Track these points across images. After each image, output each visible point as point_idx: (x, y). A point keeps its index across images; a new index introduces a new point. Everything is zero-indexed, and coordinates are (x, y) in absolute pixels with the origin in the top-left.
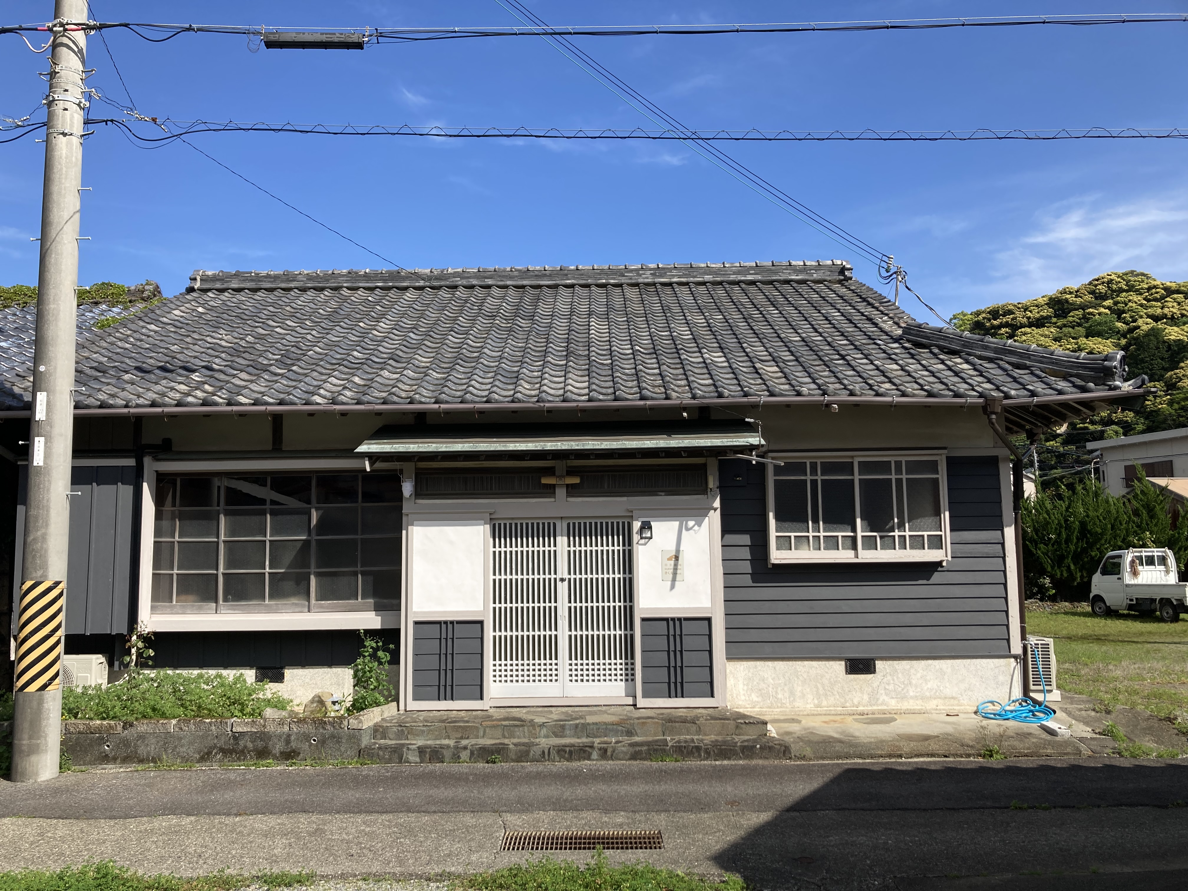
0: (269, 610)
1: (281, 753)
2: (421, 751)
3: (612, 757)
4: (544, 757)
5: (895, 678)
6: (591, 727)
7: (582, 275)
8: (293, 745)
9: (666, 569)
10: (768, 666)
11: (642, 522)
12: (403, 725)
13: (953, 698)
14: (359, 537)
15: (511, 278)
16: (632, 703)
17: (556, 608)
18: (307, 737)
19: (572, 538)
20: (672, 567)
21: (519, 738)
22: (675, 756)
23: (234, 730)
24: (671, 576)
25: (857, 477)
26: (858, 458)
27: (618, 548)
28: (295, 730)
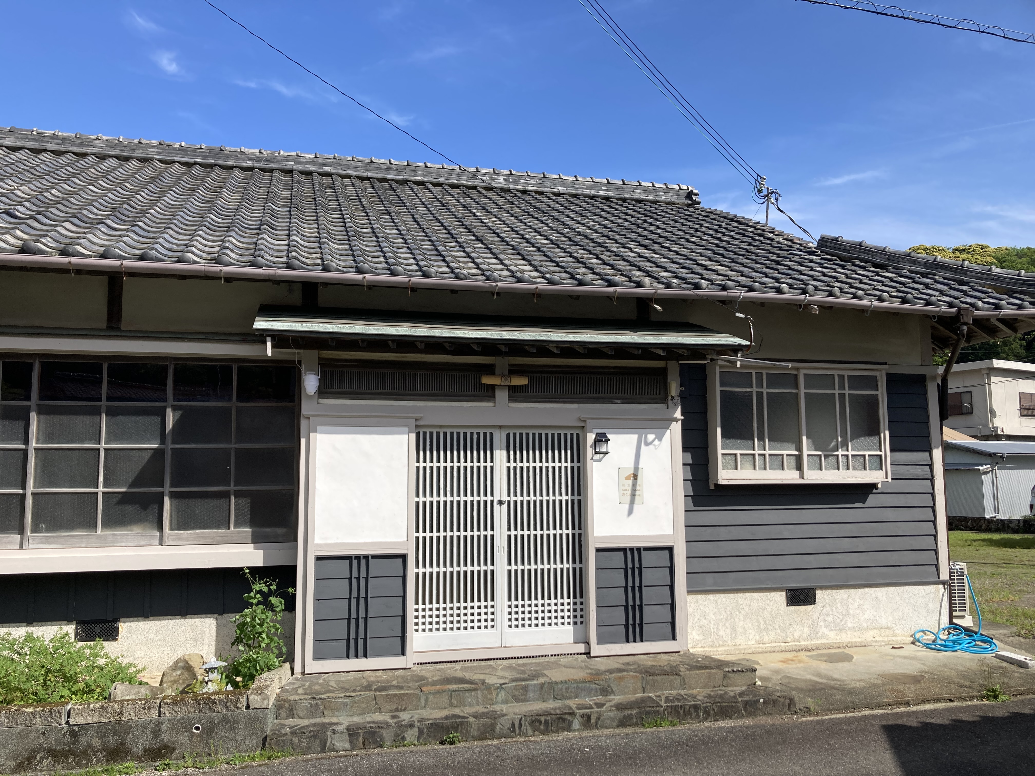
0: (103, 543)
1: (146, 751)
2: (352, 732)
3: (596, 726)
4: (514, 731)
5: (834, 608)
6: (560, 686)
7: (432, 173)
8: (165, 737)
9: (623, 490)
10: (709, 599)
11: (597, 434)
12: (318, 697)
13: (889, 628)
14: (232, 446)
15: (353, 168)
16: (583, 651)
17: (492, 536)
18: (186, 725)
19: (512, 452)
20: (630, 487)
21: (471, 705)
22: (670, 719)
23: (72, 721)
24: (628, 499)
25: (803, 391)
26: (805, 370)
27: (566, 465)
28: (168, 715)
